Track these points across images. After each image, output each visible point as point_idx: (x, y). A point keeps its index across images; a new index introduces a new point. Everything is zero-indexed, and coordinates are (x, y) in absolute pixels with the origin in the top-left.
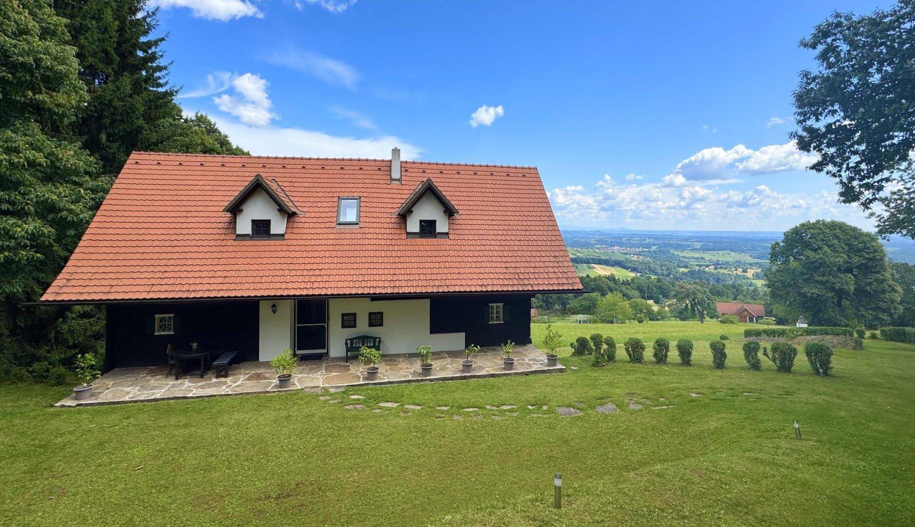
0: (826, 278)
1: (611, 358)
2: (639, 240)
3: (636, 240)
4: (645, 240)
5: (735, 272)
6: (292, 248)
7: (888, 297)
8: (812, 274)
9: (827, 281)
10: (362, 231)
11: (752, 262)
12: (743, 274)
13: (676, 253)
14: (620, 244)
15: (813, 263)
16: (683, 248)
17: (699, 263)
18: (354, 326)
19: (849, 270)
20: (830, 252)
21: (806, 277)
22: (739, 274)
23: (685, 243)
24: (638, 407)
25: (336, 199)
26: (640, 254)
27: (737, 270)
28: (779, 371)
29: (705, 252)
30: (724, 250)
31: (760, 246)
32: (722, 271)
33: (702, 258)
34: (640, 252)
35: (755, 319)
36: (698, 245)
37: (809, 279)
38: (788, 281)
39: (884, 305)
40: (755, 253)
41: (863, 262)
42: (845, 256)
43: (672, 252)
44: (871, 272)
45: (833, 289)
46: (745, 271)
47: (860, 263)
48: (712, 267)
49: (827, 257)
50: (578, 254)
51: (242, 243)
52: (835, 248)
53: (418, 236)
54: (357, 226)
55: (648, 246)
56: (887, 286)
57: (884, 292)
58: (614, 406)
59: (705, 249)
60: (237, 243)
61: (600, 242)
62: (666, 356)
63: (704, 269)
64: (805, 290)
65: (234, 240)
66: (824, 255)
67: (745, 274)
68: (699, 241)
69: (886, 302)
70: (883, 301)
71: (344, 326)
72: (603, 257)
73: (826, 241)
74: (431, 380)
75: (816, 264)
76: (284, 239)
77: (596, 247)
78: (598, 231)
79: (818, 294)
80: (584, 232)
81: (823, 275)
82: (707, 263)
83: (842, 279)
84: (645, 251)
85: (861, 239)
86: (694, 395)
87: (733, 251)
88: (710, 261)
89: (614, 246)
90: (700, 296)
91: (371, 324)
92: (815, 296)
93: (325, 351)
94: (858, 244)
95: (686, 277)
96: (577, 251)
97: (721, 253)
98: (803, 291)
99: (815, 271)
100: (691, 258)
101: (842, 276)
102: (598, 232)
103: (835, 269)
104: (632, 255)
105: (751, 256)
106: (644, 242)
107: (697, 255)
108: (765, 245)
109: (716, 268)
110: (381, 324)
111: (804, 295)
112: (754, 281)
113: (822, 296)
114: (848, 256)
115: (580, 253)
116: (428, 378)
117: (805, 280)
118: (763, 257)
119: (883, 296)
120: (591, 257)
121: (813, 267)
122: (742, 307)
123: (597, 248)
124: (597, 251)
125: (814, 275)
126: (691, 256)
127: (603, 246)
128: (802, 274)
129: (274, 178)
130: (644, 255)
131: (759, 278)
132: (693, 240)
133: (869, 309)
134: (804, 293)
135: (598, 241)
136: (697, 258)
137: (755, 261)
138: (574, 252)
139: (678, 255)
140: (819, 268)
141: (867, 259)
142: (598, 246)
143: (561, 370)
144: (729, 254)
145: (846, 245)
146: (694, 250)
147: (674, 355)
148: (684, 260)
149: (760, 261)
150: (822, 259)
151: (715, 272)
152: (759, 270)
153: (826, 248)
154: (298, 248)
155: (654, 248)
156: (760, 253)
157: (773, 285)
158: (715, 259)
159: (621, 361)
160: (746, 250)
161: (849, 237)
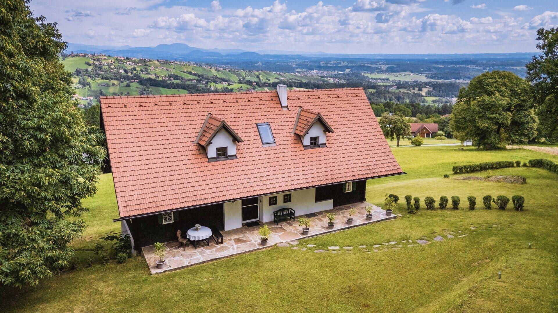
0: (494, 115)
1: (417, 207)
2: (335, 64)
3: (332, 63)
4: (340, 63)
5: (413, 91)
6: (244, 164)
7: (530, 126)
8: (485, 113)
9: (495, 118)
10: (278, 147)
11: (427, 81)
12: (418, 92)
13: (366, 75)
14: (319, 68)
15: (488, 104)
16: (372, 70)
17: (385, 84)
18: (276, 203)
19: (509, 109)
20: (499, 96)
21: (481, 115)
22: (416, 92)
23: (373, 66)
24: (453, 237)
25: (255, 126)
26: (335, 77)
27: (414, 89)
28: (499, 209)
29: (390, 73)
30: (405, 71)
31: (434, 68)
32: (402, 90)
33: (387, 79)
34: (335, 75)
35: (430, 134)
36: (384, 68)
37: (483, 116)
38: (468, 117)
39: (526, 132)
40: (429, 74)
41: (519, 103)
42: (508, 99)
43: (363, 74)
44: (522, 110)
45: (497, 123)
46: (420, 90)
47: (517, 104)
48: (394, 88)
49: (497, 100)
50: (281, 78)
51: (214, 163)
52: (503, 93)
53: (309, 147)
54: (274, 145)
55: (342, 68)
56: (530, 119)
57: (528, 123)
58: (441, 237)
59: (390, 70)
60: (210, 164)
61: (301, 66)
62: (446, 205)
63: (389, 89)
64: (479, 124)
65: (208, 162)
66: (495, 99)
67: (421, 92)
68: (386, 64)
69: (528, 130)
70: (526, 129)
71: (270, 204)
72: (304, 81)
73: (499, 88)
74: (335, 231)
75: (489, 106)
76: (237, 158)
77: (296, 70)
78: (299, 55)
79: (487, 127)
80: (286, 56)
81: (492, 114)
82: (391, 84)
83: (504, 116)
84: (340, 74)
85: (520, 86)
86: (473, 228)
87: (412, 72)
88: (393, 81)
89: (313, 70)
90: (399, 125)
91: (285, 202)
92: (485, 128)
93: (257, 219)
94: (518, 90)
95: (373, 97)
96: (280, 75)
97: (402, 74)
98: (478, 125)
99: (487, 111)
100: (378, 79)
101: (504, 113)
102: (299, 57)
103: (501, 109)
104: (329, 78)
105: (426, 76)
106: (339, 65)
107: (383, 76)
108: (438, 66)
109: (398, 88)
110: (290, 201)
111: (478, 128)
112: (426, 98)
113: (490, 128)
114: (511, 99)
115: (283, 77)
116: (333, 230)
117: (480, 117)
118: (435, 77)
119: (527, 125)
120: (293, 80)
121: (488, 107)
122: (422, 126)
123: (298, 72)
124: (299, 74)
125: (487, 113)
126: (378, 78)
127: (303, 70)
128: (479, 112)
129: (210, 112)
130: (339, 78)
131: (430, 96)
132: (381, 63)
133: (517, 135)
134: (478, 127)
135: (299, 65)
136: (383, 79)
137: (429, 80)
138: (278, 76)
139: (367, 77)
140: (490, 108)
141: (522, 100)
142: (299, 70)
143: (395, 218)
144: (409, 75)
145: (511, 90)
146: (381, 72)
147: (450, 204)
148: (373, 81)
149: (432, 80)
150: (493, 101)
151: (397, 91)
152: (431, 89)
153: (497, 94)
154: (247, 163)
155: (348, 71)
156: (433, 73)
157: (458, 121)
158: (397, 79)
159: (423, 209)
160: (422, 71)
161: (513, 85)
